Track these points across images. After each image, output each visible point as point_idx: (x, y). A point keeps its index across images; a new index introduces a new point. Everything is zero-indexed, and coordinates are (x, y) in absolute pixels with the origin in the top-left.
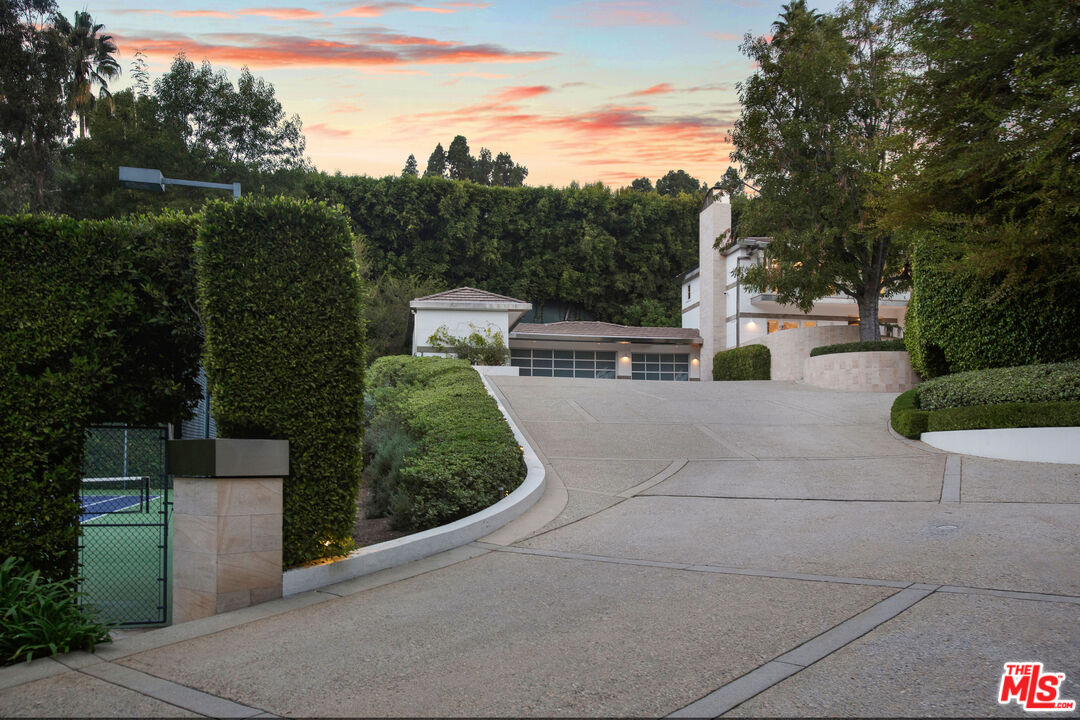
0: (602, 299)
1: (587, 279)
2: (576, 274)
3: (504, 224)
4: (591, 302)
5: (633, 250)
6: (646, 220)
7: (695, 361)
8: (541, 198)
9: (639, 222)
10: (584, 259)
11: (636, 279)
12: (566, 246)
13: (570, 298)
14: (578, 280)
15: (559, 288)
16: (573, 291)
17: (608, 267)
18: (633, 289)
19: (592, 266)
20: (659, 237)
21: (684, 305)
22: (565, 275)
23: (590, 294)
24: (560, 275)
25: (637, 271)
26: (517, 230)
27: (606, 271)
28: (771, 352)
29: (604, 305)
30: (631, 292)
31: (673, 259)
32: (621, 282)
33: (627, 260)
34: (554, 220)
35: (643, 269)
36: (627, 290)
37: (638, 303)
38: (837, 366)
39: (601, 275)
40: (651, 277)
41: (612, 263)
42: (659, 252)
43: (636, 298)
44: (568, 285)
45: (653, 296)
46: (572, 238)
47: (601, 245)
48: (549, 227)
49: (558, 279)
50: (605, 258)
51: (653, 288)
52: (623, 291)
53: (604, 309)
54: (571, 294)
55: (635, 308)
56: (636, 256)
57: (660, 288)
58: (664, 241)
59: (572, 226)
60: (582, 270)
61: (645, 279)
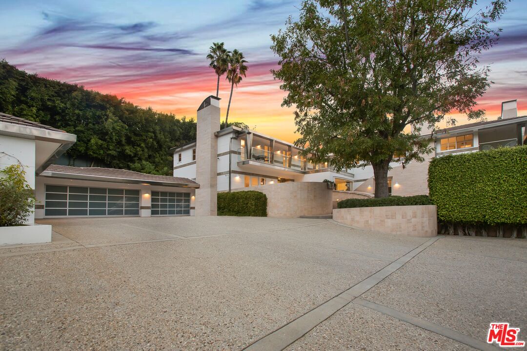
0: (116, 158)
1: (107, 146)
2: (100, 142)
3: (42, 100)
4: (109, 160)
5: (136, 135)
6: (145, 120)
7: (193, 197)
8: (75, 91)
9: (141, 120)
10: (107, 134)
11: (138, 150)
12: (94, 124)
13: (95, 155)
14: (101, 146)
15: (87, 149)
16: (97, 152)
17: (121, 141)
18: (136, 155)
19: (111, 139)
20: (152, 130)
21: (175, 165)
22: (93, 141)
23: (109, 155)
24: (89, 141)
25: (139, 146)
26: (55, 107)
27: (119, 143)
28: (267, 196)
29: (118, 162)
30: (135, 157)
31: (158, 142)
32: (129, 150)
33: (132, 139)
34: (85, 107)
35: (142, 145)
36: (132, 155)
37: (138, 163)
38: (399, 217)
39: (116, 145)
40: (146, 150)
41: (123, 139)
42: (151, 138)
43: (138, 160)
44: (95, 147)
45: (146, 160)
46: (98, 120)
47: (118, 127)
48: (81, 110)
49: (87, 144)
50: (120, 136)
51: (146, 155)
52: (130, 155)
53: (117, 164)
54: (97, 153)
55: (137, 165)
56: (138, 138)
57: (150, 156)
58: (154, 132)
59: (98, 113)
60: (105, 140)
61: (143, 151)
